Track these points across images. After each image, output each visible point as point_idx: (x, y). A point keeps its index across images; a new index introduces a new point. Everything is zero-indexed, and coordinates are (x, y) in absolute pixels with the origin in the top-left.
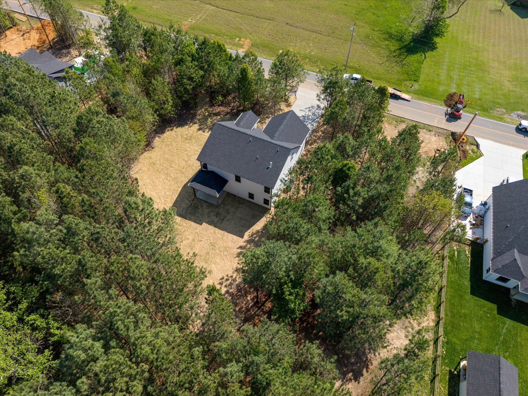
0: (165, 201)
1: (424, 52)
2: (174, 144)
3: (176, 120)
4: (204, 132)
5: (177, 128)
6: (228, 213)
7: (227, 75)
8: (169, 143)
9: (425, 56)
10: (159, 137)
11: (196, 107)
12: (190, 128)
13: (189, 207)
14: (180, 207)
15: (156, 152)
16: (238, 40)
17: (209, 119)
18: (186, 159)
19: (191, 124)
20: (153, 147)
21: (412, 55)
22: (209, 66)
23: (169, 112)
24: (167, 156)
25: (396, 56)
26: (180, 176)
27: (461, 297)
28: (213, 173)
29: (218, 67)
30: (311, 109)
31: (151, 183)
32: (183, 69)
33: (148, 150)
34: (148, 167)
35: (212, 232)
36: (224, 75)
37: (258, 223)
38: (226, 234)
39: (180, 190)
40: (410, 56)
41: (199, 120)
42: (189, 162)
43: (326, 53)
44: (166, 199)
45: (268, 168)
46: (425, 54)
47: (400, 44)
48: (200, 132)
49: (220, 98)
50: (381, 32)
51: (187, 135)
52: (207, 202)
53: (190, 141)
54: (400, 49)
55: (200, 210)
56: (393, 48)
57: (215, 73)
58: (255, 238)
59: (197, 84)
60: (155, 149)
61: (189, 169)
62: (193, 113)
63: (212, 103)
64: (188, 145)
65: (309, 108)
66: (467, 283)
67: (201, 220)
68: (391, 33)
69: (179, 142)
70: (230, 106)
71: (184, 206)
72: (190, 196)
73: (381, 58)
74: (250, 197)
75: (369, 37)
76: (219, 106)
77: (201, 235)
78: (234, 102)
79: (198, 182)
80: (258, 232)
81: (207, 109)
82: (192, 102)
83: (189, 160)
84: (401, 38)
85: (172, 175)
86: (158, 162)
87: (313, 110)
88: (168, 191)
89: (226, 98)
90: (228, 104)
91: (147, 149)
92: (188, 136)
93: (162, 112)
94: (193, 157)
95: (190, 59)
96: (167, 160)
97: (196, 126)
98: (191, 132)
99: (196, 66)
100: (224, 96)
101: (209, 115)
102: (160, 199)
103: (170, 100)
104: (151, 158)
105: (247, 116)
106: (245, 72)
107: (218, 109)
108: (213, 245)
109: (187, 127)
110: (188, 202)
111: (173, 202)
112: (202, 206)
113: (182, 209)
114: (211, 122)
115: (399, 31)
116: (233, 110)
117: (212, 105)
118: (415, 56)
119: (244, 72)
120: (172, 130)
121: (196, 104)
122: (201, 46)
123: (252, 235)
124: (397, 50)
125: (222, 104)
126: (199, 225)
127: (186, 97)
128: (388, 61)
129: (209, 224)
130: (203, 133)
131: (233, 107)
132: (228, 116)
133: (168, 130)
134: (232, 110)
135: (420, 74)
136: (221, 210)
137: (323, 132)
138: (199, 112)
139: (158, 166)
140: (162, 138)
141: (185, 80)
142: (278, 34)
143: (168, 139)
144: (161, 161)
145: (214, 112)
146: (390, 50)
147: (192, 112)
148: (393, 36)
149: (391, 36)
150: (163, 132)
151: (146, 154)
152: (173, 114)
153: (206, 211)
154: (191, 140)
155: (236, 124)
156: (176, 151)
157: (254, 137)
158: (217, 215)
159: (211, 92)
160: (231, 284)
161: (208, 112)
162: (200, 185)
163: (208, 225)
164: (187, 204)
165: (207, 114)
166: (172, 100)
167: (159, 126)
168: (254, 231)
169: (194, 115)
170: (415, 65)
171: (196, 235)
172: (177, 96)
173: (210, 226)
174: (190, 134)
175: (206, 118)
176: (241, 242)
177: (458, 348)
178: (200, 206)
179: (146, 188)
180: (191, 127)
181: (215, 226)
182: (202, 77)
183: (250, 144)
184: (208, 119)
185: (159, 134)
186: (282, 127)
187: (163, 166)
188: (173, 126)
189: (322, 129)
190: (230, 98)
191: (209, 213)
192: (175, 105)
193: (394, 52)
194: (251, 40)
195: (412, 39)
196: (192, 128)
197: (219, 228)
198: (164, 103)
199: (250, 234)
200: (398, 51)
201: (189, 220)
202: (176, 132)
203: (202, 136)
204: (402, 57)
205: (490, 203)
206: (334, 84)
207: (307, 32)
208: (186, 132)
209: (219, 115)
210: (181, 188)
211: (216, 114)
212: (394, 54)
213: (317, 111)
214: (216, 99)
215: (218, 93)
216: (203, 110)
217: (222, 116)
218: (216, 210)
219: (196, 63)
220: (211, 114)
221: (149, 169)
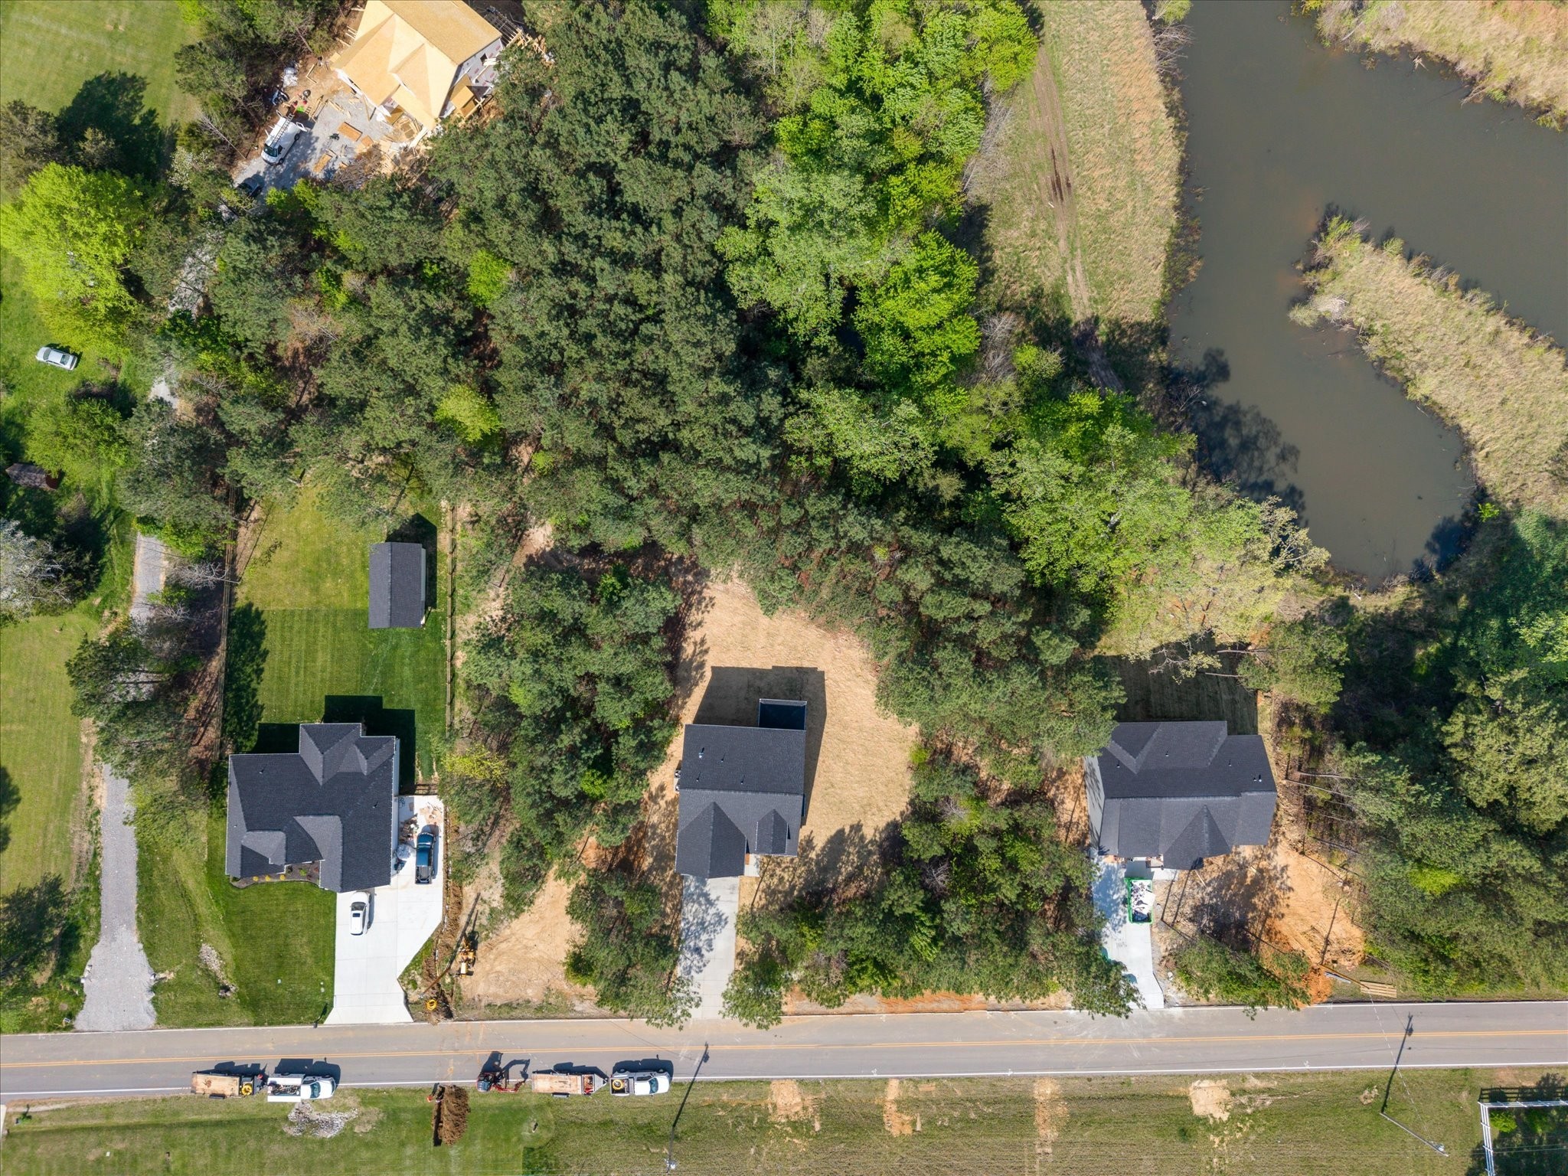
27: (426, 703)
48: (856, 824)
58: (696, 675)
64: (861, 794)
66: (419, 726)
71: (810, 687)
80: (696, 685)
108: (748, 649)
111: (827, 688)
123: (701, 676)
160: (700, 603)
168: (701, 683)
171: (772, 652)
176: (711, 661)
177: (428, 637)
199: (705, 678)
205: (393, 871)
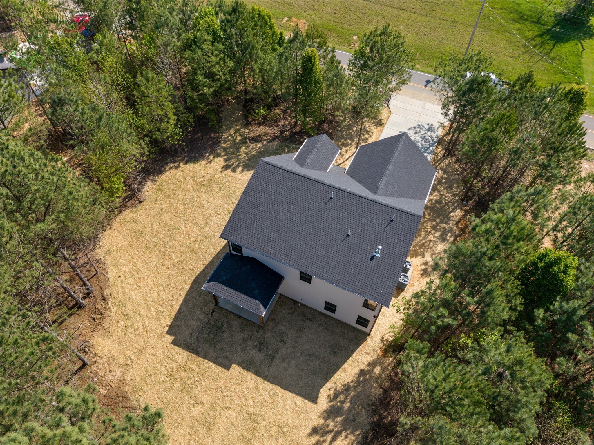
0: (158, 312)
1: (579, 39)
2: (179, 192)
3: (183, 150)
4: (234, 171)
5: (186, 163)
6: (283, 341)
7: (275, 70)
8: (171, 193)
9: (582, 46)
10: (153, 181)
11: (220, 127)
12: (208, 165)
13: (204, 328)
14: (186, 326)
15: (145, 209)
16: (287, 21)
17: (243, 148)
18: (201, 222)
19: (211, 157)
20: (141, 200)
21: (562, 44)
22: (244, 51)
23: (172, 136)
24: (166, 218)
25: (537, 45)
26: (188, 259)
28: (253, 261)
29: (261, 54)
30: (418, 129)
31: (134, 272)
32: (196, 56)
33: (132, 206)
34: (129, 239)
35: (250, 386)
36: (272, 69)
37: (345, 365)
38: (281, 392)
39: (187, 287)
40: (559, 46)
41: (225, 149)
42: (207, 228)
43: (427, 41)
44: (160, 308)
45: (372, 258)
46: (581, 44)
47: (539, 28)
48: (228, 172)
49: (262, 111)
50: (505, 11)
51: (203, 177)
52: (240, 317)
53: (209, 189)
54: (541, 35)
55: (225, 335)
56: (530, 35)
57: (256, 66)
58: (343, 402)
59: (221, 85)
60: (144, 203)
61: (206, 243)
62: (214, 138)
63: (248, 121)
64: (204, 196)
65: (415, 128)
67: (227, 358)
68: (521, 13)
69: (189, 190)
70: (278, 126)
71: (195, 324)
72: (206, 304)
73: (516, 48)
74: (326, 308)
75: (488, 17)
76: (259, 124)
77: (229, 393)
78: (285, 119)
79: (223, 283)
81: (239, 130)
82: (213, 117)
83: (207, 224)
84: (539, 18)
85: (173, 256)
86: (148, 229)
87: (423, 132)
88: (165, 291)
89: (271, 111)
90: (274, 122)
91: (129, 204)
92: (206, 178)
93: (158, 135)
94: (214, 219)
95: (210, 38)
96: (166, 225)
97: (220, 162)
98: (211, 171)
99: (220, 52)
100: (269, 108)
101: (243, 142)
102: (149, 308)
103: (171, 115)
104: (135, 222)
105: (319, 145)
106: (311, 63)
107: (258, 131)
108: (252, 417)
109: (204, 162)
110: (202, 316)
111: (173, 314)
112: (230, 326)
113: (190, 331)
114: (247, 154)
115: (533, 9)
116: (284, 131)
117: (248, 124)
118: (567, 45)
119: (308, 62)
120: (177, 167)
121: (219, 121)
122: (230, 15)
123: (336, 396)
124: (536, 37)
125: (265, 121)
126: (223, 370)
127: (202, 109)
128: (526, 52)
129: (244, 368)
130: (232, 174)
131: (283, 126)
132: (276, 143)
133: (171, 168)
134: (282, 132)
135: (583, 73)
136: (268, 335)
137: (445, 172)
138: (225, 136)
139: (148, 237)
140: (158, 183)
141: (200, 78)
142: (349, 12)
143: (168, 184)
144: (155, 227)
145: (252, 135)
146: (526, 37)
147: (213, 135)
148: (526, 17)
149: (521, 17)
150: (160, 172)
151: (127, 214)
152: (178, 141)
153: (239, 337)
154: (210, 186)
155: (296, 160)
156: (182, 207)
157: (339, 189)
158: (261, 346)
159: (246, 101)
161: (241, 135)
162: (226, 288)
163: (242, 370)
164: (201, 320)
165: (239, 138)
166: (175, 114)
167: (154, 161)
168: (339, 386)
169: (217, 141)
170: (572, 59)
171: (219, 394)
172: (186, 108)
173: (246, 373)
174: (208, 176)
175: (237, 146)
176: (313, 414)
178: (226, 326)
179: (122, 283)
180: (210, 162)
181: (258, 373)
182: (232, 72)
183: (331, 203)
184: (240, 148)
185: (154, 175)
186: (390, 167)
187: (158, 238)
188: (180, 161)
189: (443, 165)
190: (277, 111)
191: (244, 341)
192: (181, 124)
193: (533, 39)
194: (307, 20)
195: (556, 20)
196: (213, 164)
197: (266, 378)
198: (161, 120)
199: (332, 392)
200: (539, 39)
201: (204, 357)
202: (183, 171)
203: (231, 179)
204: (548, 47)
206: (479, 84)
207: (393, 10)
208: (203, 172)
209: (261, 141)
210: (190, 283)
211: (255, 140)
212: (534, 43)
213: (429, 134)
214: (255, 113)
215: (258, 102)
216: (232, 132)
217: (265, 142)
218: (259, 335)
219: (221, 47)
220: (246, 138)
221: (130, 243)
